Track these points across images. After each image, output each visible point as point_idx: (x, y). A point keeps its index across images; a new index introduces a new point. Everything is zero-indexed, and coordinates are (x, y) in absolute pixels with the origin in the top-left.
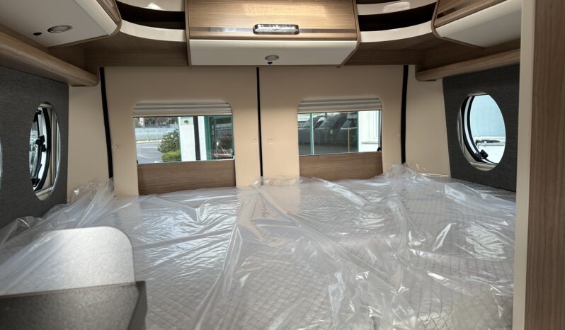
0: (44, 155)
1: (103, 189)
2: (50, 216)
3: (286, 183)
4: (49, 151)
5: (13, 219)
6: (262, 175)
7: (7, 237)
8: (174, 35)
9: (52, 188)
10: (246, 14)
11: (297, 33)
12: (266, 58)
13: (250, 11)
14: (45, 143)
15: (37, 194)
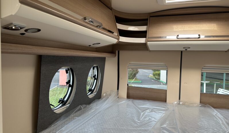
0: (95, 81)
1: (114, 94)
2: (91, 105)
3: (192, 105)
4: (97, 79)
5: (78, 105)
6: (180, 99)
7: (74, 112)
8: (142, 40)
9: (96, 93)
10: (174, 30)
11: (199, 38)
12: (184, 48)
13: (176, 29)
14: (96, 77)
15: (89, 96)
